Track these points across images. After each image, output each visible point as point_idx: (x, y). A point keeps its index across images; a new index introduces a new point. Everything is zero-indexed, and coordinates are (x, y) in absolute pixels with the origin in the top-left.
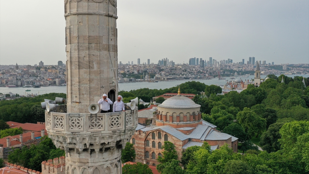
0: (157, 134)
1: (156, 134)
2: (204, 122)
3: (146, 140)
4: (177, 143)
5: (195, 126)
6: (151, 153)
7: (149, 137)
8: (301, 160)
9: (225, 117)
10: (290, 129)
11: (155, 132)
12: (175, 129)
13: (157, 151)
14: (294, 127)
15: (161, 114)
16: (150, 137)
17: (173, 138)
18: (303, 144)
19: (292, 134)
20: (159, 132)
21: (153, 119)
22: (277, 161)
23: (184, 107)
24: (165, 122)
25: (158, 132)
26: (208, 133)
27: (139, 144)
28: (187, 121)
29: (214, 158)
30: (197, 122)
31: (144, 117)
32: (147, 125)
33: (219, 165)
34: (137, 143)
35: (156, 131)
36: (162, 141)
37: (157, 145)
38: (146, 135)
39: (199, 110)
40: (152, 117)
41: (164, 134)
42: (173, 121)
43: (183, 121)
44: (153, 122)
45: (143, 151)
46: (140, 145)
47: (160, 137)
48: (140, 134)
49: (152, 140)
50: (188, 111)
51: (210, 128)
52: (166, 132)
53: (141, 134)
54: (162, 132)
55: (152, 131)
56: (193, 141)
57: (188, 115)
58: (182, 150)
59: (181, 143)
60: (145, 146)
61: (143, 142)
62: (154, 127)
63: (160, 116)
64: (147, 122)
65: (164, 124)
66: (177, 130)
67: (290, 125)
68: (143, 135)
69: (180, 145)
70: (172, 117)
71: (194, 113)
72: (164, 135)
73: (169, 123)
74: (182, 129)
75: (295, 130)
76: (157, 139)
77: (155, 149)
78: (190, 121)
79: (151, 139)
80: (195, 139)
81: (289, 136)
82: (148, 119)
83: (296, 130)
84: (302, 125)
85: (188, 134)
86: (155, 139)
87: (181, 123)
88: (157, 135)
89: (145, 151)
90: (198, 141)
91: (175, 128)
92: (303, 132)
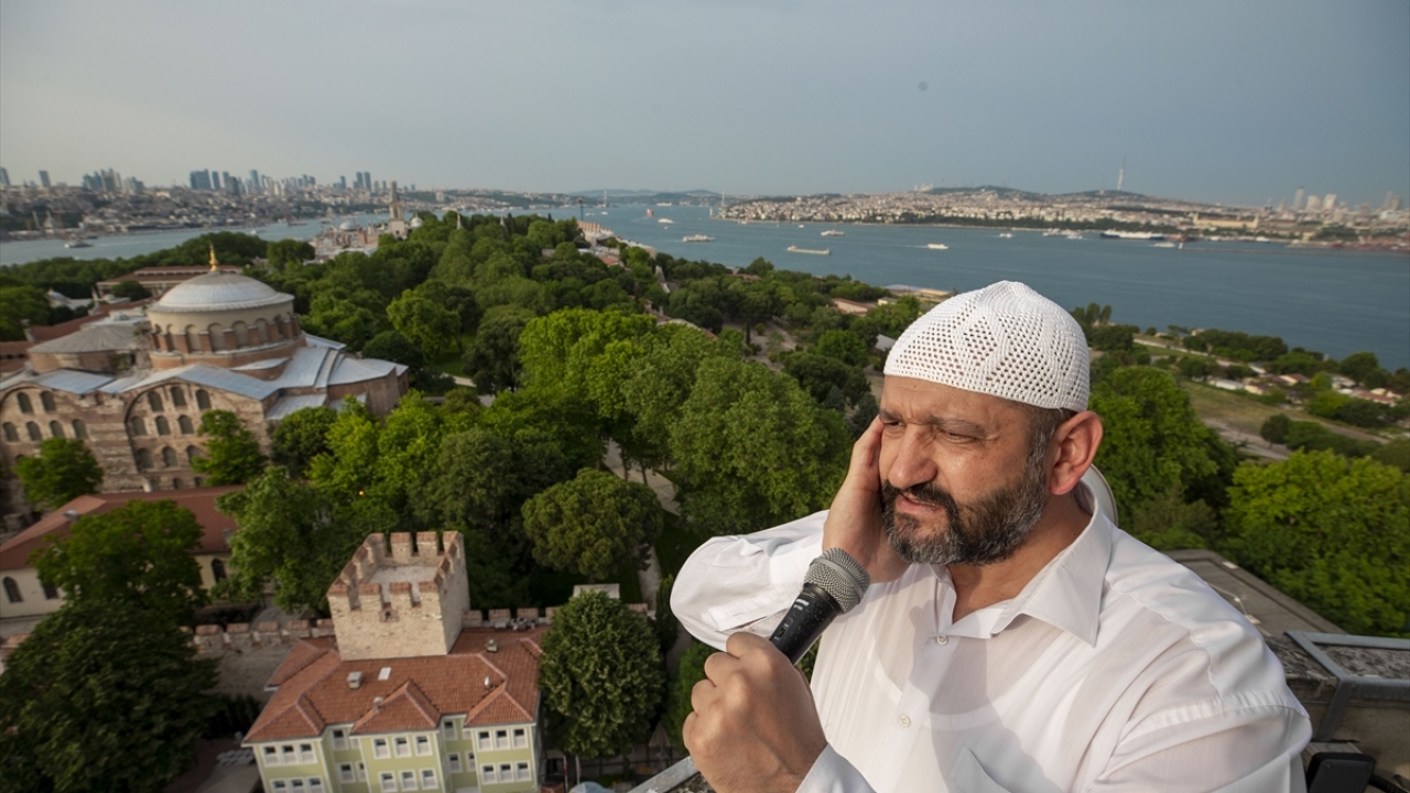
0: (169, 394)
1: (162, 396)
2: (310, 339)
3: (131, 420)
4: (246, 409)
5: (289, 354)
6: (158, 450)
7: (137, 408)
8: (585, 396)
9: (355, 317)
10: (549, 332)
11: (159, 390)
12: (226, 371)
13: (178, 442)
14: (556, 327)
15: (164, 331)
16: (145, 405)
17: (230, 396)
18: (586, 360)
19: (555, 342)
20: (176, 390)
21: (138, 350)
22: (540, 408)
23: (243, 305)
24: (187, 356)
25: (168, 387)
26: (333, 366)
27: (108, 432)
28: (262, 343)
29: (398, 436)
30: (291, 342)
31: (100, 348)
32: (121, 370)
33: (419, 452)
34: (95, 433)
35: (162, 386)
36: (193, 410)
37: (174, 426)
38: (126, 404)
39: (290, 308)
40: (133, 346)
41: (194, 389)
42: (214, 350)
43: (249, 344)
44: (140, 360)
45: (127, 450)
46: (110, 437)
47: (179, 401)
48: (100, 403)
49: (155, 415)
50: (260, 315)
51: (333, 355)
52: (198, 385)
53: (106, 404)
54: (184, 387)
55: (145, 389)
56: (294, 395)
57: (261, 326)
58: (265, 426)
59: (259, 407)
60: (130, 436)
61: (121, 426)
62: (147, 375)
63: (162, 341)
64: (115, 364)
65: (183, 362)
66: (232, 374)
67: (546, 323)
68: (115, 406)
69: (257, 413)
70: (209, 336)
71: (277, 319)
72: (194, 394)
73: (201, 357)
74: (250, 367)
75: (560, 333)
76: (170, 409)
77: (171, 437)
78: (270, 340)
79: (150, 411)
80: (298, 388)
81: (550, 348)
82: (119, 353)
83: (561, 332)
84: (571, 320)
85: (272, 377)
86: (162, 409)
87: (243, 350)
88: (171, 398)
89: (133, 449)
90: (308, 391)
91: (225, 367)
92: (577, 335)
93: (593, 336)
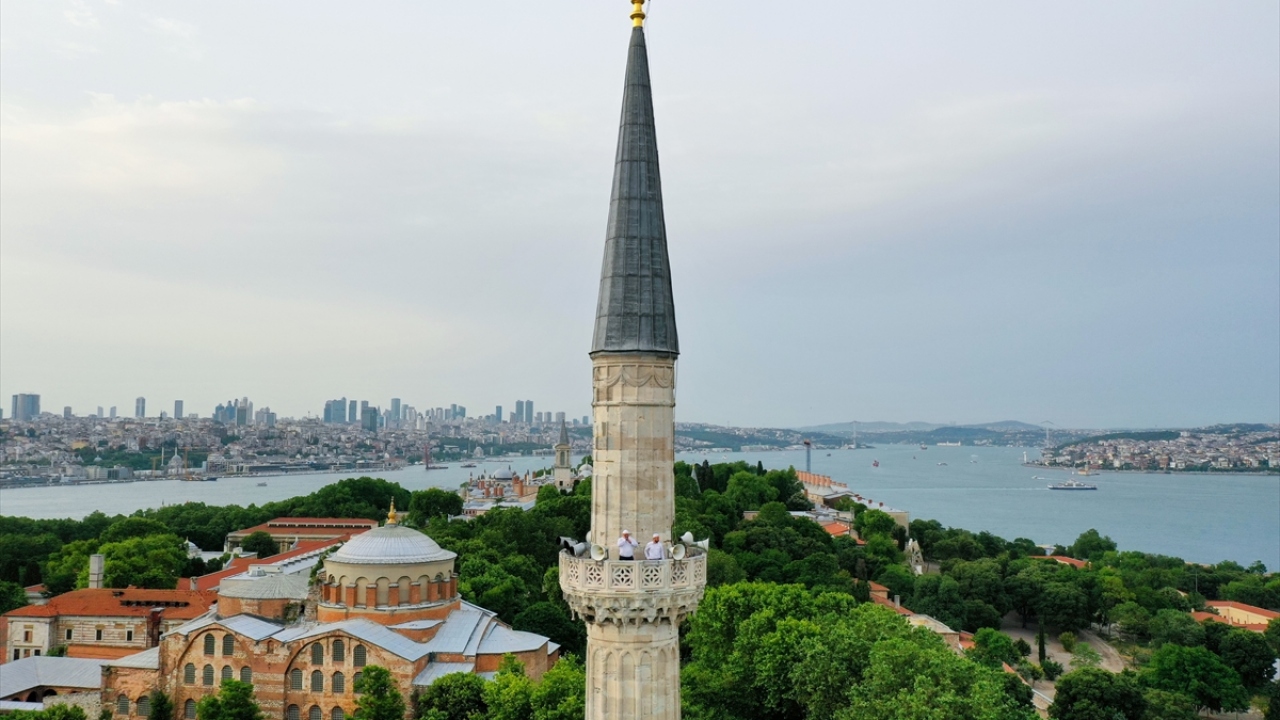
0: (331, 647)
1: (325, 648)
2: (465, 606)
3: (292, 670)
4: (397, 671)
5: (442, 615)
6: (306, 708)
7: (300, 659)
8: (752, 682)
9: (507, 583)
10: (718, 606)
11: (323, 642)
12: (383, 629)
13: (326, 701)
14: (726, 601)
15: (336, 584)
16: (306, 657)
17: (384, 654)
18: (755, 640)
19: (723, 618)
20: (338, 640)
21: (308, 600)
22: (698, 690)
23: (412, 559)
24: (352, 610)
25: (332, 640)
26: (484, 633)
27: (267, 683)
28: (420, 602)
29: (551, 695)
30: (447, 604)
31: (277, 596)
32: (289, 620)
33: (569, 710)
34: (258, 682)
35: (327, 637)
36: (348, 667)
37: (327, 682)
38: (291, 654)
39: (451, 566)
40: (305, 596)
41: (354, 643)
42: (377, 605)
43: (409, 602)
44: (308, 611)
45: (279, 704)
46: (269, 689)
47: (338, 656)
48: (270, 651)
49: (313, 669)
50: (424, 571)
51: (486, 620)
52: (359, 639)
53: (275, 652)
54: (345, 641)
55: (311, 639)
56: (442, 661)
57: (424, 583)
58: (411, 692)
59: (410, 669)
60: (285, 688)
61: (281, 677)
62: (311, 628)
63: (333, 592)
64: (288, 613)
65: (347, 616)
66: (389, 632)
67: (715, 596)
68: (282, 654)
69: (406, 676)
70: (373, 591)
71: (439, 576)
72: (352, 649)
73: (363, 611)
74: (406, 626)
75: (730, 609)
76: (328, 664)
77: (322, 694)
78: (429, 599)
79: (309, 664)
80: (448, 654)
81: (717, 625)
82: (292, 602)
83: (731, 606)
84: (745, 593)
85: (424, 639)
86: (321, 663)
87: (404, 608)
88: (331, 652)
89: (285, 704)
90: (457, 658)
91: (384, 625)
92: (749, 610)
93: (768, 612)
